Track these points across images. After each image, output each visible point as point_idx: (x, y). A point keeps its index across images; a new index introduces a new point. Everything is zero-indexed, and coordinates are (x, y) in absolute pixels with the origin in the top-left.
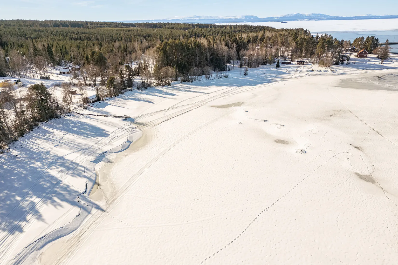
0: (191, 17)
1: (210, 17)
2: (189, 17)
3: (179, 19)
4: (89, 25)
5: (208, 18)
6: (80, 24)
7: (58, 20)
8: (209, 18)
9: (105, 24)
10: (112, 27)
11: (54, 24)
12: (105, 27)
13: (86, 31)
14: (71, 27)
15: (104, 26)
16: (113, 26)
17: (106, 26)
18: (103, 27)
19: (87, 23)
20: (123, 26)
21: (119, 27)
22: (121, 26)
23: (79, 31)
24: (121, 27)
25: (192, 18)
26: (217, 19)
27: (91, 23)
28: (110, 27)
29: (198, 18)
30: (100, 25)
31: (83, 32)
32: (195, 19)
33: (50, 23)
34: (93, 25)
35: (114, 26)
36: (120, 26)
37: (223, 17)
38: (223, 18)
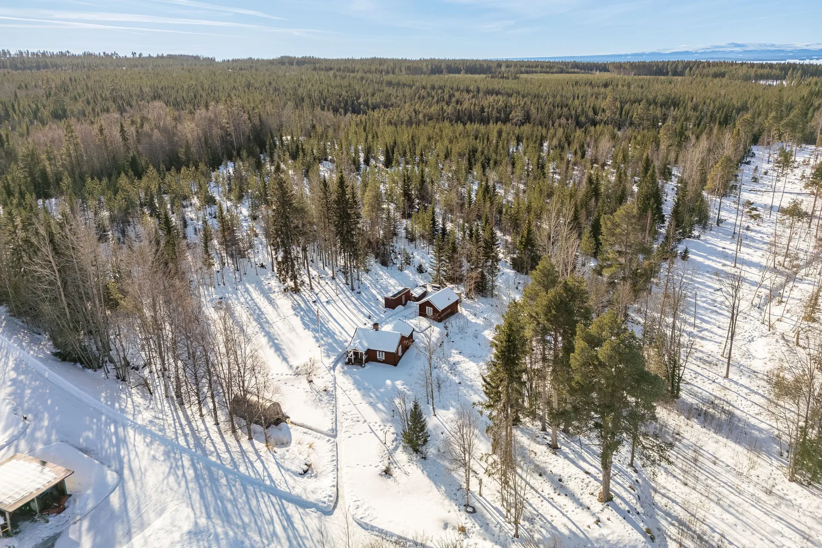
0: (720, 47)
1: (773, 45)
2: (716, 47)
3: (690, 50)
4: (503, 69)
5: (765, 48)
6: (485, 65)
7: (443, 58)
8: (769, 48)
9: (537, 66)
10: (552, 73)
11: (434, 67)
12: (536, 72)
13: (496, 87)
14: (466, 73)
15: (534, 69)
16: (555, 70)
17: (539, 69)
18: (533, 72)
19: (499, 64)
20: (576, 70)
21: (568, 73)
22: (573, 70)
23: (482, 86)
24: (574, 73)
25: (724, 49)
26: (789, 49)
27: (509, 64)
28: (547, 73)
29: (738, 49)
30: (527, 67)
31: (490, 87)
32: (730, 49)
33: (427, 66)
34: (512, 69)
35: (557, 70)
36: (570, 70)
37: (807, 46)
38: (807, 48)
